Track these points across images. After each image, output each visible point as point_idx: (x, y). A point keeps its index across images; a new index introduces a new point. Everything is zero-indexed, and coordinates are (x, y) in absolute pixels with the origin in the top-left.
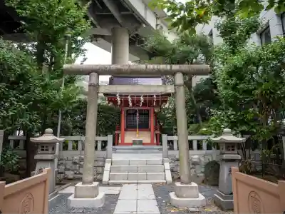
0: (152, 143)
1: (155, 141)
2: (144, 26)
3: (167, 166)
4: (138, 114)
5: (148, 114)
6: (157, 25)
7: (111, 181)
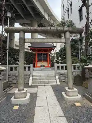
0: (48, 67)
1: (49, 66)
2: (44, 19)
3: (57, 77)
4: (42, 55)
5: (46, 55)
6: (49, 19)
7: (33, 85)
